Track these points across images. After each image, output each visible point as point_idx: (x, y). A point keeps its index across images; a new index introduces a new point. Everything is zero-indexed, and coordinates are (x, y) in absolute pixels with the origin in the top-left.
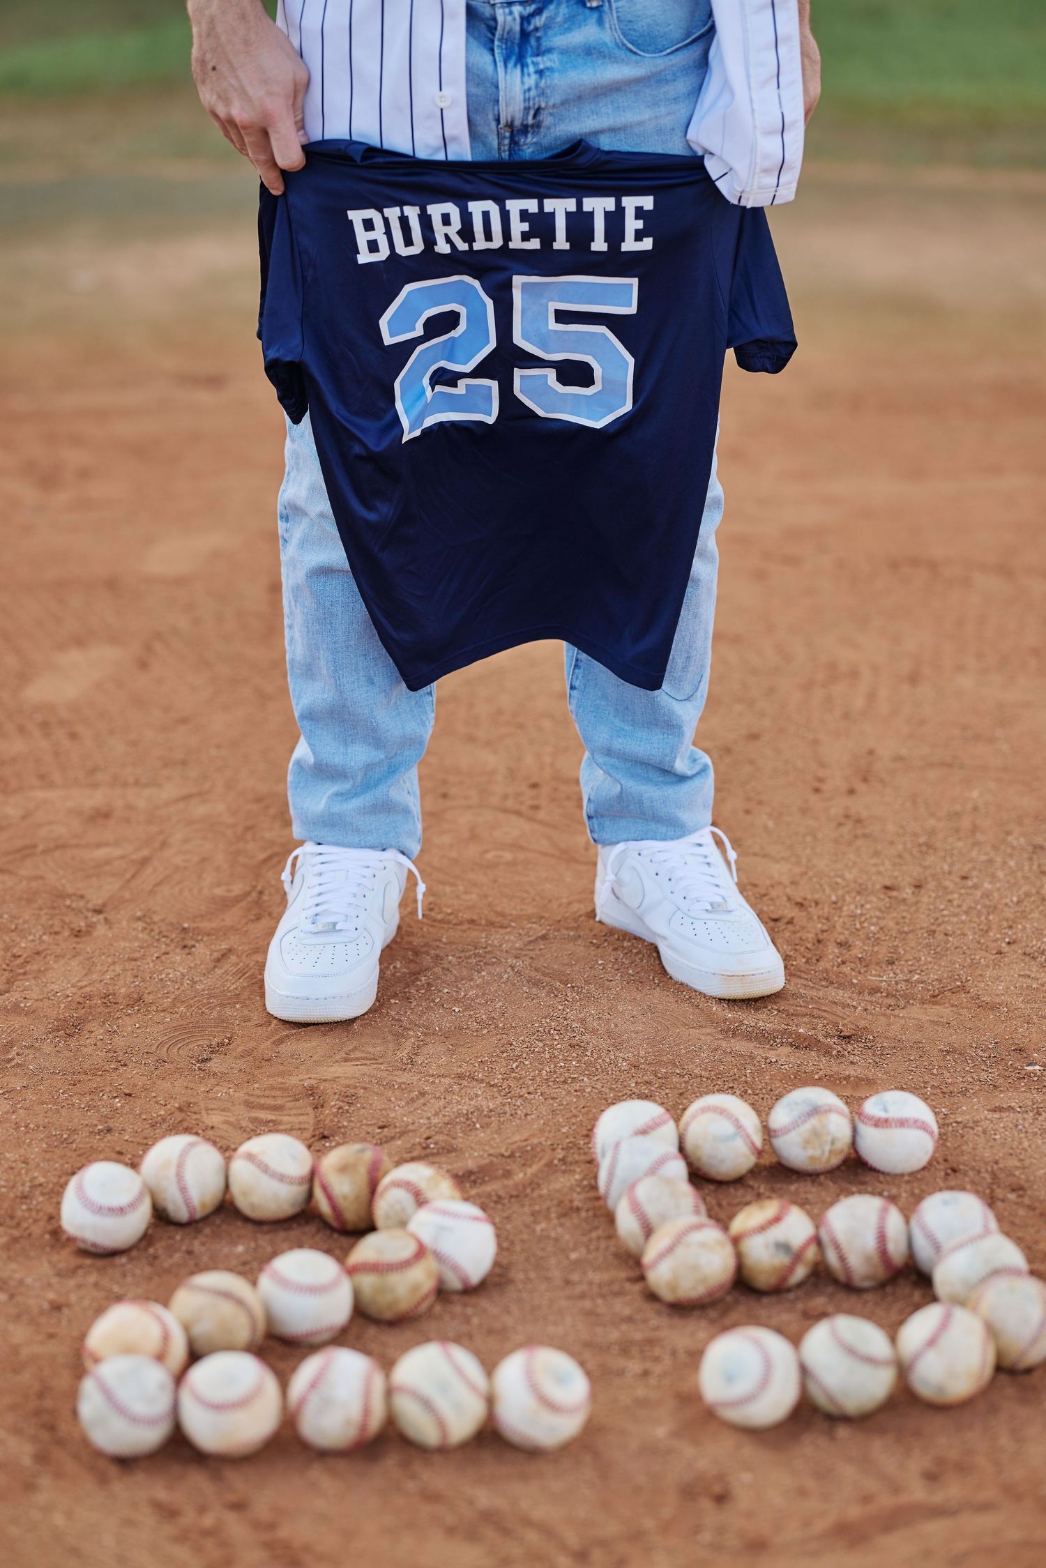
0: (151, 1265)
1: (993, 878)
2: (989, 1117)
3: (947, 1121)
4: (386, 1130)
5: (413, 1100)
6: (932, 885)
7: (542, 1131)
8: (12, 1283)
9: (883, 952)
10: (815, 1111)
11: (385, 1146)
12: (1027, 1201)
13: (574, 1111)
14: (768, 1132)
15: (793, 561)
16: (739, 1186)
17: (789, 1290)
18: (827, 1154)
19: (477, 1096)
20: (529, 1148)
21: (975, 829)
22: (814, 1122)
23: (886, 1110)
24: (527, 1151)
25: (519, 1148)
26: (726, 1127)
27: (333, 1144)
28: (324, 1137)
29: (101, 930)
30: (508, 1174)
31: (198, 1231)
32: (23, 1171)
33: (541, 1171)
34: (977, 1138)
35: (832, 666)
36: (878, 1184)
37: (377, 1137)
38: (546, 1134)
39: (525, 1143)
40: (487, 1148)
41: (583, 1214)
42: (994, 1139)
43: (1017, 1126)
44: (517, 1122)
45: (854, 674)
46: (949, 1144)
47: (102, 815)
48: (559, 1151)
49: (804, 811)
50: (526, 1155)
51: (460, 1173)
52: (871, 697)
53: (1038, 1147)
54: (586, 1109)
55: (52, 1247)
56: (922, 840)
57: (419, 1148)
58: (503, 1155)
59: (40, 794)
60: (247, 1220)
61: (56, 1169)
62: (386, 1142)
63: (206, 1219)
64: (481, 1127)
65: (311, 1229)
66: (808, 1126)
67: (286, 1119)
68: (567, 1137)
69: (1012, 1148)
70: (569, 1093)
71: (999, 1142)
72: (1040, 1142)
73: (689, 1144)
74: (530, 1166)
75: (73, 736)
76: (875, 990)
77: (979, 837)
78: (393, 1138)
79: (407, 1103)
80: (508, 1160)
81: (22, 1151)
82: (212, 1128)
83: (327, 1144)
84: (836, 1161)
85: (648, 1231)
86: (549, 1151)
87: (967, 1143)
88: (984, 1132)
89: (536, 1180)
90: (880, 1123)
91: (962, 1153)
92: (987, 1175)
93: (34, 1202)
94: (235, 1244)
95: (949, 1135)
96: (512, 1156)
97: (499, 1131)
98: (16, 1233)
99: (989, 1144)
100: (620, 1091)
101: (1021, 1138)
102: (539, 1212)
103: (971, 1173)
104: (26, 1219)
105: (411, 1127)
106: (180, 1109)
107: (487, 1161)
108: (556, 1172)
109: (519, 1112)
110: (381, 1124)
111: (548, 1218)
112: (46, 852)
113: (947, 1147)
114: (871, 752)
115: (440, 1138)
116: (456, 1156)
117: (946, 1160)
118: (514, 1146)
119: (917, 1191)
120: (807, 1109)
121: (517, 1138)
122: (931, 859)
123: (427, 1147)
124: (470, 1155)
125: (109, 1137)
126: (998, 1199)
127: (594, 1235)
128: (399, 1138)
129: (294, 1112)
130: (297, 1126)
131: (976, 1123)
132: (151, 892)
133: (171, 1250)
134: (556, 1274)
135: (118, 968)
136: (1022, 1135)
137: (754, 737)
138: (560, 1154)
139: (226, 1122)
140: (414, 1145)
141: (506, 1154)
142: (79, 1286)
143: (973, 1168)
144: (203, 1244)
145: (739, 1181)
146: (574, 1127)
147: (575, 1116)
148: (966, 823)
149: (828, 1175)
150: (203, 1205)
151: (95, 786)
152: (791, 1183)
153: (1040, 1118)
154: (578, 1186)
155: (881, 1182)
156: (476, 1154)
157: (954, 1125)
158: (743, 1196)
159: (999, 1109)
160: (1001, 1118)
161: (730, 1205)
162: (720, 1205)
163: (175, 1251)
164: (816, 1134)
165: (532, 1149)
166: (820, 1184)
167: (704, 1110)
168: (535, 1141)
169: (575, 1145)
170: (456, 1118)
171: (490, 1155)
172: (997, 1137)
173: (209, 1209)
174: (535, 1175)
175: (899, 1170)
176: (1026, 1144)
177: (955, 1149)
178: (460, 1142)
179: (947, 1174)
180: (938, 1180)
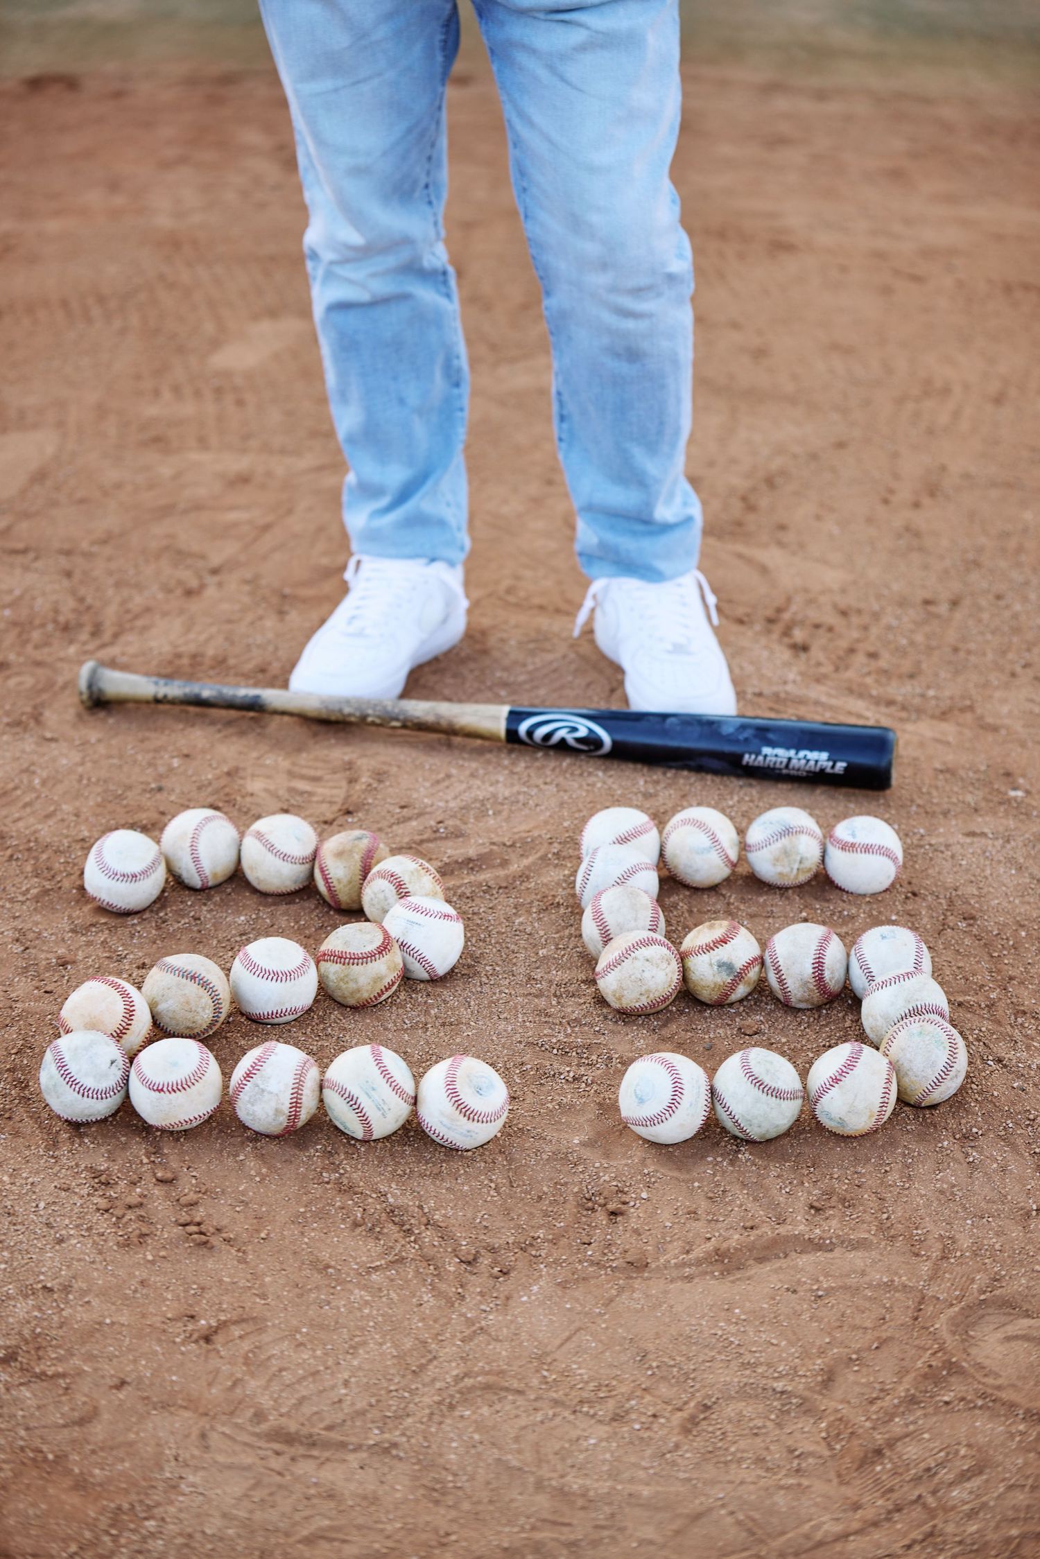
0: (158, 928)
1: (1025, 599)
2: (961, 841)
3: (922, 843)
4: (405, 810)
5: (438, 782)
6: (967, 602)
7: (546, 823)
8: (31, 936)
9: (907, 666)
10: (788, 831)
11: (402, 826)
12: (975, 931)
13: (581, 806)
14: (744, 847)
15: (917, 279)
16: (713, 893)
17: (731, 1005)
18: (795, 871)
19: (497, 782)
20: (529, 840)
21: (1020, 550)
22: (785, 841)
23: (854, 835)
24: (527, 843)
25: (521, 838)
26: (703, 840)
27: (355, 820)
28: (348, 813)
29: (211, 592)
30: (505, 863)
31: (209, 898)
32: (72, 824)
33: (534, 863)
34: (944, 862)
35: (928, 382)
36: (841, 904)
37: (396, 817)
38: (549, 827)
39: (526, 835)
40: (493, 836)
41: (562, 910)
42: (961, 865)
43: (984, 852)
44: (526, 811)
45: (946, 391)
46: (917, 866)
47: (243, 480)
48: (556, 845)
49: (870, 520)
50: (524, 845)
51: (460, 860)
52: (956, 414)
53: (998, 876)
54: (591, 805)
55: (78, 902)
56: (970, 556)
57: (429, 831)
58: (504, 845)
59: (195, 456)
60: (255, 891)
61: (101, 825)
62: (403, 822)
63: (218, 886)
64: (494, 814)
65: (311, 904)
66: (779, 845)
67: (320, 790)
68: (567, 831)
69: (974, 876)
70: (581, 787)
71: (963, 868)
72: (1002, 870)
73: (669, 852)
74: (527, 857)
75: (240, 403)
76: (890, 703)
77: (1023, 558)
78: (410, 819)
79: (432, 785)
80: (509, 850)
81: (77, 804)
82: (252, 795)
83: (350, 820)
84: (803, 878)
85: (607, 939)
86: (546, 845)
87: (933, 866)
88: (953, 857)
89: (527, 873)
90: (848, 847)
91: (928, 876)
92: (943, 901)
93: (73, 856)
94: (239, 913)
95: (920, 857)
96: (513, 845)
97: (508, 819)
98: (48, 885)
99: (955, 869)
100: (627, 789)
101: (985, 866)
102: (523, 905)
103: (929, 898)
104: (61, 872)
105: (428, 810)
106: (229, 774)
107: (487, 850)
108: (548, 865)
109: (531, 802)
110: (403, 804)
111: (529, 912)
112: (186, 512)
113: (916, 869)
114: (943, 468)
115: (450, 822)
116: (463, 842)
117: (910, 883)
118: (516, 837)
119: (875, 913)
120: (779, 828)
121: (523, 827)
122: (974, 577)
123: (436, 831)
124: (476, 842)
125: (158, 796)
126: (949, 927)
127: (567, 932)
128: (416, 819)
129: (331, 784)
130: (328, 799)
131: (948, 846)
132: (265, 558)
133: (180, 914)
134: (521, 970)
135: (214, 629)
136: (988, 863)
137: (841, 445)
138: (556, 848)
139: (266, 790)
140: (426, 828)
141: (508, 843)
142: (89, 943)
143: (932, 893)
144: (210, 911)
145: (713, 889)
146: (576, 822)
147: (580, 811)
148: (1012, 544)
149: (798, 890)
150: (215, 875)
151: (244, 451)
152: (761, 895)
153: (1008, 846)
154: (565, 881)
155: (844, 901)
156: (481, 841)
157: (927, 847)
158: (714, 904)
159: (972, 834)
160: (972, 844)
161: (700, 911)
162: (690, 912)
163: (183, 917)
164: (786, 853)
165: (532, 841)
166: (788, 898)
167: (685, 822)
168: (536, 833)
169: (572, 840)
170: (473, 803)
171: (493, 844)
172: (964, 862)
173: (220, 879)
174: (528, 868)
175: (861, 891)
176: (988, 872)
177: (923, 871)
178: (469, 828)
179: (907, 898)
180: (897, 903)
